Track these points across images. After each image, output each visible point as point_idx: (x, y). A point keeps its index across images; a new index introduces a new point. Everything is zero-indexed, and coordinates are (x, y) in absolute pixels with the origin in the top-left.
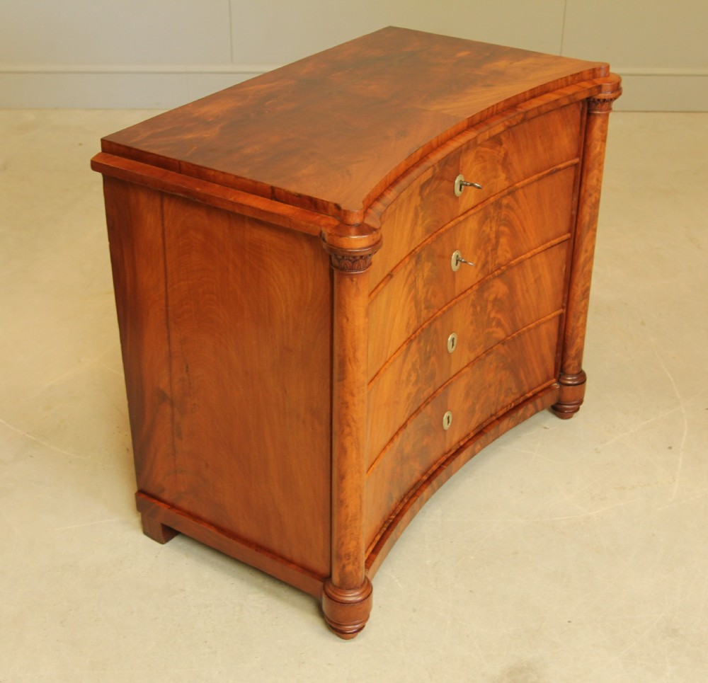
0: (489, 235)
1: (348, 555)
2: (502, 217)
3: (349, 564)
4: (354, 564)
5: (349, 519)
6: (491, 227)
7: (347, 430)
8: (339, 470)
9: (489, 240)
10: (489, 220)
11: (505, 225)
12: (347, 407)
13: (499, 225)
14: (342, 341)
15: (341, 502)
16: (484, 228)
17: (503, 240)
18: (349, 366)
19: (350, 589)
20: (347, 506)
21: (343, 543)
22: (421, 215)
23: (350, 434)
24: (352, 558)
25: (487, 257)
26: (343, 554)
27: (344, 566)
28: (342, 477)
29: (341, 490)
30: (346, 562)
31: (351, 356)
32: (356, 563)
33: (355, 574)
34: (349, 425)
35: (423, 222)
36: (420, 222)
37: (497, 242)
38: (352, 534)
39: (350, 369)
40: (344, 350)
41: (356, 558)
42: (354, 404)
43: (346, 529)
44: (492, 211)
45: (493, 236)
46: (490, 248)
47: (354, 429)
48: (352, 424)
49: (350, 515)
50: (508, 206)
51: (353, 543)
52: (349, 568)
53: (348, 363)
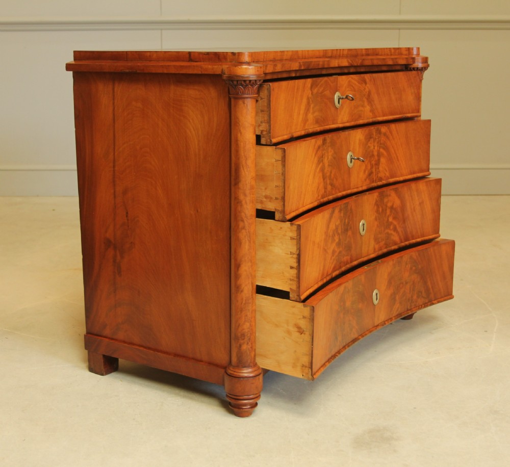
0: (373, 152)
1: (243, 335)
2: (382, 142)
3: (244, 343)
4: (248, 343)
5: (244, 302)
6: (374, 146)
7: (241, 224)
8: (236, 260)
9: (373, 155)
10: (372, 140)
11: (384, 149)
12: (241, 205)
13: (380, 147)
14: (237, 151)
15: (238, 288)
16: (369, 145)
17: (383, 160)
18: (243, 171)
19: (245, 367)
20: (242, 291)
21: (239, 325)
22: (312, 106)
23: (244, 228)
24: (246, 339)
25: (372, 168)
26: (239, 334)
27: (240, 346)
28: (238, 266)
29: (237, 277)
30: (242, 341)
31: (244, 163)
32: (250, 344)
33: (248, 353)
34: (243, 221)
35: (314, 113)
36: (311, 110)
37: (379, 160)
38: (246, 316)
39: (243, 173)
40: (239, 159)
41: (250, 339)
42: (246, 203)
43: (241, 311)
44: (374, 133)
45: (375, 153)
46: (373, 162)
47: (246, 223)
48: (245, 219)
49: (244, 299)
50: (385, 134)
51: (247, 324)
52: (244, 347)
53: (242, 168)
